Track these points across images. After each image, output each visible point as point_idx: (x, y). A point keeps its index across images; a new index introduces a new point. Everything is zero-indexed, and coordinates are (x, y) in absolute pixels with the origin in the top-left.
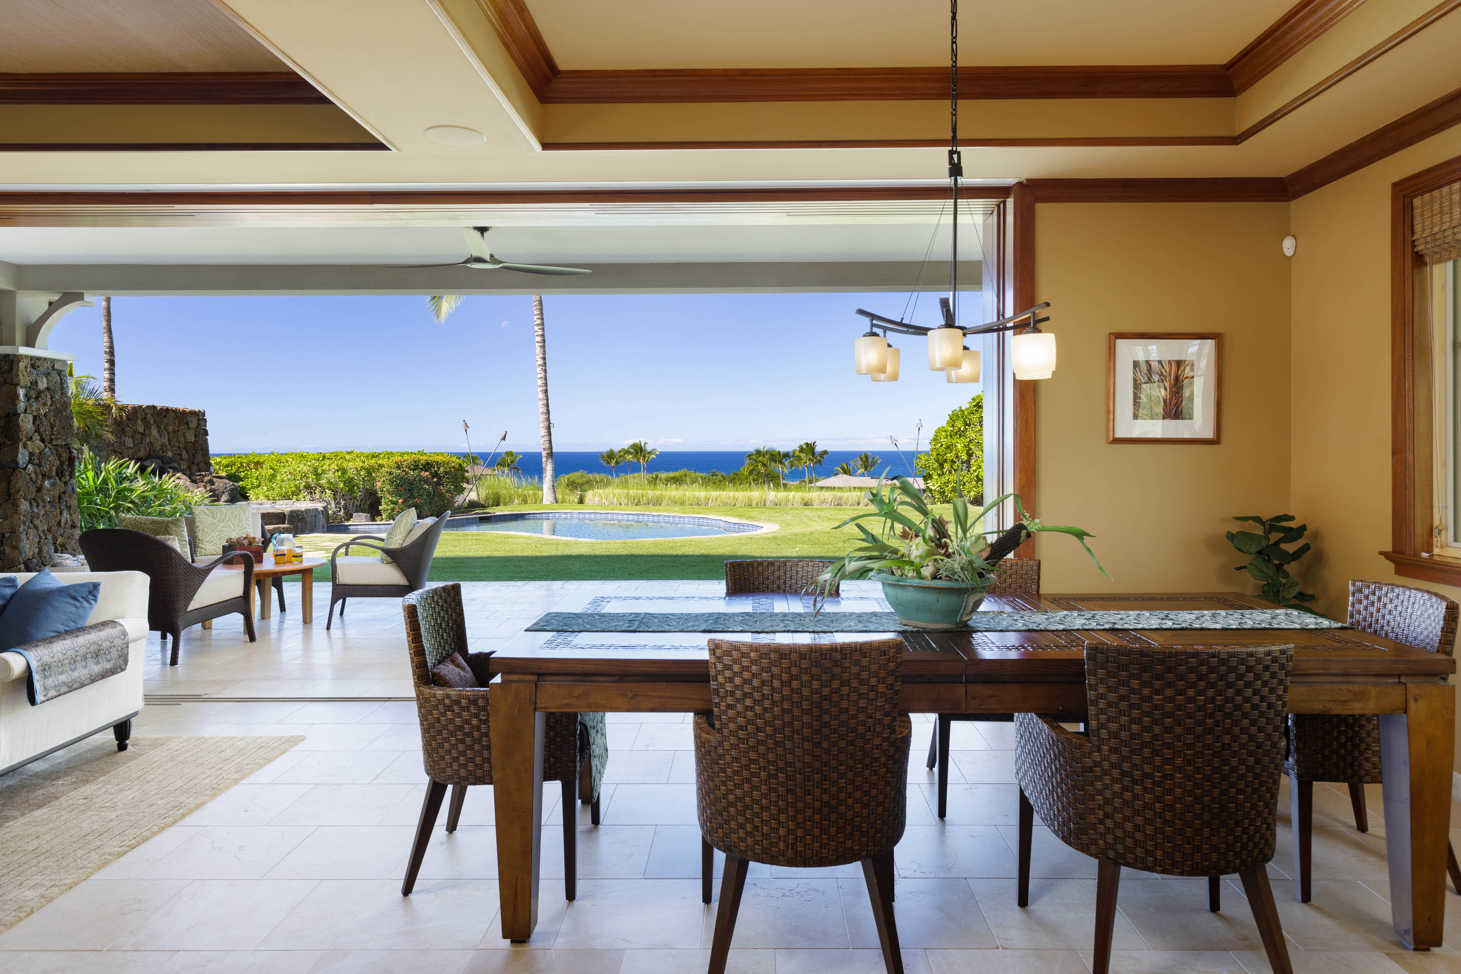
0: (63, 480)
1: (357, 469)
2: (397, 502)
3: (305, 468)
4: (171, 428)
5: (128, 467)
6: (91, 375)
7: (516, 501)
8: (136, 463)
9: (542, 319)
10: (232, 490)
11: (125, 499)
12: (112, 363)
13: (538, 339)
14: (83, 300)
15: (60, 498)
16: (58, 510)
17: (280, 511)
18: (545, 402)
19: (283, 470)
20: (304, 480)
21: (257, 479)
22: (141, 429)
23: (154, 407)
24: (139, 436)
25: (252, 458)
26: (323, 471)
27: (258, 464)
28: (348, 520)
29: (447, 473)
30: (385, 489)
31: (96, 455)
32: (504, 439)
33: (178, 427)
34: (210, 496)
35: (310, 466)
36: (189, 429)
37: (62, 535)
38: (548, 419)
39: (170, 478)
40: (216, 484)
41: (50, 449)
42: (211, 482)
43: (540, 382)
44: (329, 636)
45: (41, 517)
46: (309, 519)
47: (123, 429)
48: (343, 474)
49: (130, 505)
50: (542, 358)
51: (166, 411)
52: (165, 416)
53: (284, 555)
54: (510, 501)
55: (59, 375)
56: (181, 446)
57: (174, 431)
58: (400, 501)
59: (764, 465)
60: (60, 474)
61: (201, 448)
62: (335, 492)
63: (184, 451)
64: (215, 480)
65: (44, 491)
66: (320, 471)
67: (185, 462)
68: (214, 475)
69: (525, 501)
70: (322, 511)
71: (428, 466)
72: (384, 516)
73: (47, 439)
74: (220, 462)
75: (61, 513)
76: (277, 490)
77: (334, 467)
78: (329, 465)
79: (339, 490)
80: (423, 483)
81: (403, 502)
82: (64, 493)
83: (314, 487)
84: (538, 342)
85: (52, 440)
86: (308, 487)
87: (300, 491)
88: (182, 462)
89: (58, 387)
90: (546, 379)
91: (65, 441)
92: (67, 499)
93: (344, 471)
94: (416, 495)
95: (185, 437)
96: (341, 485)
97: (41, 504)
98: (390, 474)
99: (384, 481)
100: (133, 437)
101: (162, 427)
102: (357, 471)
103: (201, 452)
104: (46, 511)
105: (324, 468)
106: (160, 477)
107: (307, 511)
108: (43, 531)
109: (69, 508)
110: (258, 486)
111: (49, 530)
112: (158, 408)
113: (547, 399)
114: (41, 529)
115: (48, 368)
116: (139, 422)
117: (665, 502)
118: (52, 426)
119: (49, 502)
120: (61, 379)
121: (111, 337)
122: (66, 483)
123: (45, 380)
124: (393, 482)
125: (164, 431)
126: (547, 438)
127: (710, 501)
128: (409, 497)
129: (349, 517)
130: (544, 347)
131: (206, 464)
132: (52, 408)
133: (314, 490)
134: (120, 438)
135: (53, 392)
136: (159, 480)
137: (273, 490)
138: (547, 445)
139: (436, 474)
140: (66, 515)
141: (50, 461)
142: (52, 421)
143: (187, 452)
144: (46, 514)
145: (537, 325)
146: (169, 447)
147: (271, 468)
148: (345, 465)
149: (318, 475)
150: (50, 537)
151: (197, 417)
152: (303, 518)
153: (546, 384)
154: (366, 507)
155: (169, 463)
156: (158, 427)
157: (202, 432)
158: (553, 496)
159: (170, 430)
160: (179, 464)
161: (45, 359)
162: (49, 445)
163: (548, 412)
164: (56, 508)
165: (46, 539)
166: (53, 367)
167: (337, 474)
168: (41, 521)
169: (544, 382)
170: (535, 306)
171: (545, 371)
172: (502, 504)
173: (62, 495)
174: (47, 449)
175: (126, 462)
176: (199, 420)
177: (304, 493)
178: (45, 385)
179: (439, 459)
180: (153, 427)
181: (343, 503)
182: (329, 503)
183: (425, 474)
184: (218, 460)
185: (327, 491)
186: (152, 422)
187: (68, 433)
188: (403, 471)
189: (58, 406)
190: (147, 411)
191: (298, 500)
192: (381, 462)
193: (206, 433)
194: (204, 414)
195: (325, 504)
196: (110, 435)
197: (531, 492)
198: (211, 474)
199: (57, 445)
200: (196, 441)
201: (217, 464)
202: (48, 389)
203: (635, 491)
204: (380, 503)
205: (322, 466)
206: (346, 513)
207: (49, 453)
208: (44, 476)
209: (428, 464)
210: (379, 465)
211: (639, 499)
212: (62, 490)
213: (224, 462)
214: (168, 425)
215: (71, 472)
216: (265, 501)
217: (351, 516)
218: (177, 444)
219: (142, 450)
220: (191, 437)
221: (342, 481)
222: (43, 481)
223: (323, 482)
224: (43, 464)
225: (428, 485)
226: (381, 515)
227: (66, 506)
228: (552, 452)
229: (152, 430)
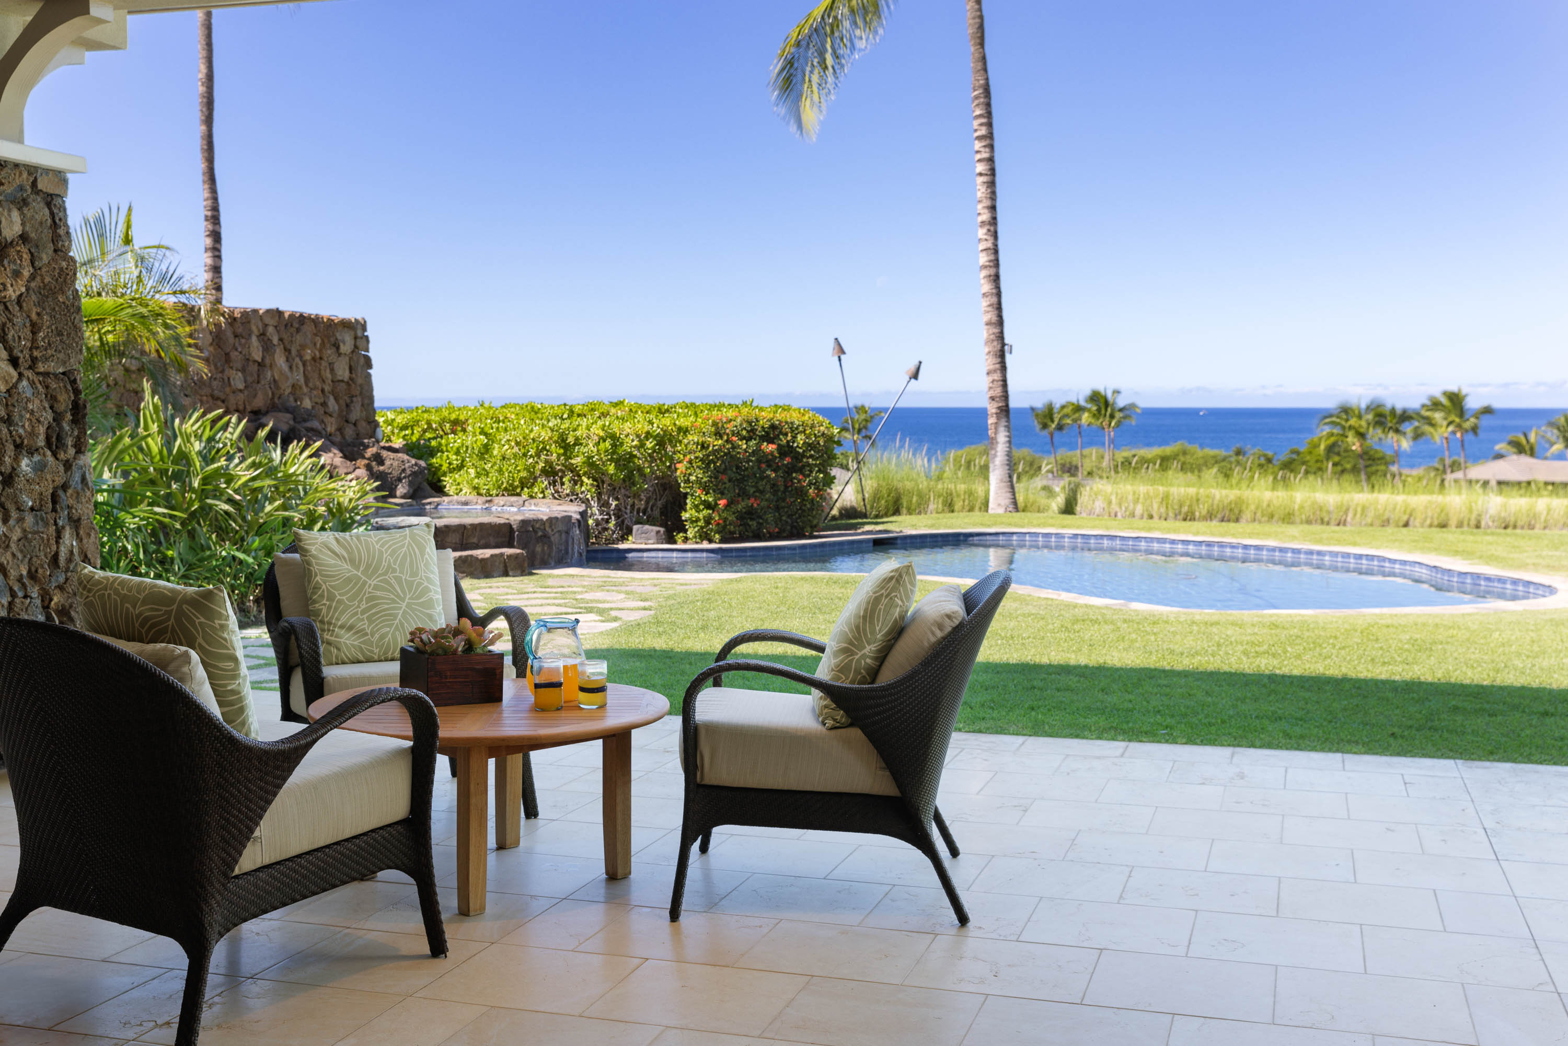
0: (62, 456)
1: (638, 436)
2: (716, 504)
3: (543, 434)
4: (308, 354)
5: (225, 428)
6: (163, 243)
7: (932, 506)
8: (240, 421)
9: (990, 125)
10: (414, 474)
11: (218, 494)
12: (216, 236)
13: (981, 168)
14: (88, 12)
15: (55, 499)
16: (52, 529)
17: (502, 521)
18: (995, 300)
19: (504, 437)
20: (543, 457)
21: (457, 453)
22: (257, 355)
23: (279, 313)
24: (254, 368)
25: (446, 414)
26: (577, 439)
27: (458, 425)
28: (623, 538)
29: (810, 446)
30: (693, 478)
31: (165, 403)
32: (915, 376)
33: (320, 351)
34: (378, 489)
35: (552, 430)
36: (340, 355)
37: (61, 588)
38: (1001, 337)
39: (301, 453)
40: (388, 463)
41: (32, 384)
42: (379, 459)
43: (983, 259)
44: (677, 935)
45: (13, 545)
46: (555, 539)
47: (227, 354)
48: (614, 446)
49: (226, 507)
50: (988, 207)
51: (301, 320)
52: (298, 330)
53: (558, 685)
54: (919, 508)
55: (49, 205)
56: (327, 388)
57: (314, 359)
58: (722, 503)
59: (1362, 435)
60: (55, 442)
61: (361, 394)
62: (599, 481)
63: (332, 398)
64: (385, 453)
65: (20, 483)
66: (571, 440)
67: (333, 420)
68: (382, 444)
69: (949, 506)
70: (578, 520)
71: (773, 432)
72: (690, 534)
73: (24, 358)
74: (393, 420)
75: (59, 537)
76: (494, 475)
77: (597, 430)
78: (588, 429)
79: (606, 479)
80: (764, 466)
81: (727, 506)
82: (65, 487)
83: (561, 470)
84: (981, 174)
85: (34, 360)
86: (550, 472)
87: (535, 479)
88: (328, 420)
89: (47, 234)
90: (996, 251)
91: (64, 363)
92: (71, 502)
93: (615, 440)
94: (752, 490)
95: (332, 370)
96: (611, 469)
97: (14, 514)
98: (703, 447)
99: (690, 462)
100: (243, 370)
101: (294, 352)
102: (640, 441)
103: (360, 399)
104: (24, 531)
105: (578, 433)
106: (284, 450)
107: (552, 521)
108: (20, 579)
109: (76, 523)
110: (461, 467)
111: (32, 575)
112: (286, 315)
113: (999, 295)
114: (13, 573)
115: (21, 188)
116: (254, 339)
117: (1247, 515)
118: (35, 329)
119: (32, 509)
120: (52, 215)
121: (213, 191)
122: (68, 465)
123: (15, 215)
124: (708, 465)
125: (297, 360)
126: (997, 376)
127: (1350, 515)
128: (739, 495)
129: (626, 533)
130: (992, 184)
131: (369, 423)
132: (33, 285)
133: (561, 478)
134: (222, 372)
135: (37, 246)
136: (283, 454)
137: (487, 475)
138: (998, 391)
139: (787, 450)
140: (68, 538)
141: (32, 412)
142: (34, 316)
143: (336, 399)
144: (24, 537)
145: (979, 138)
146: (305, 390)
147: (483, 432)
148: (616, 428)
149: (567, 448)
150: (35, 592)
151: (352, 333)
152: (545, 536)
153: (996, 263)
154: (657, 513)
155: (305, 421)
156: (287, 351)
157: (362, 361)
158: (1009, 495)
159: (308, 357)
160: (322, 422)
161: (16, 165)
162: (29, 373)
163: (1000, 322)
164: (47, 524)
165: (26, 597)
166: (34, 184)
167: (602, 446)
168: (14, 555)
169: (992, 257)
170: (976, 98)
171: (995, 235)
172: (904, 511)
173: (61, 493)
174: (25, 383)
175: (220, 418)
176: (356, 338)
177: (543, 482)
178: (17, 229)
179: (795, 418)
180: (278, 351)
181: (614, 503)
182: (589, 506)
183: (769, 448)
184: (390, 415)
185: (585, 479)
186: (275, 340)
187: (70, 346)
188: (727, 441)
189: (47, 279)
190: (268, 320)
191: (531, 497)
192: (683, 422)
193: (368, 363)
194: (364, 327)
195: (582, 508)
196: (200, 365)
197: (962, 487)
198: (378, 441)
199: (46, 374)
200: (351, 379)
201: (390, 423)
202: (24, 238)
203: (1182, 490)
204: (683, 507)
205: (575, 430)
206: (620, 525)
207: (29, 393)
208: (18, 447)
209: (773, 427)
210: (680, 429)
211: (1190, 506)
212: (59, 481)
213: (400, 420)
214: (303, 347)
215: (78, 438)
216: (473, 497)
217: (629, 531)
218: (318, 383)
219: (260, 396)
220: (343, 372)
221: (611, 460)
222: (16, 459)
223: (577, 461)
224: (16, 418)
225: (775, 471)
226: (686, 531)
227: (70, 518)
228: (1007, 406)
229: (276, 356)
